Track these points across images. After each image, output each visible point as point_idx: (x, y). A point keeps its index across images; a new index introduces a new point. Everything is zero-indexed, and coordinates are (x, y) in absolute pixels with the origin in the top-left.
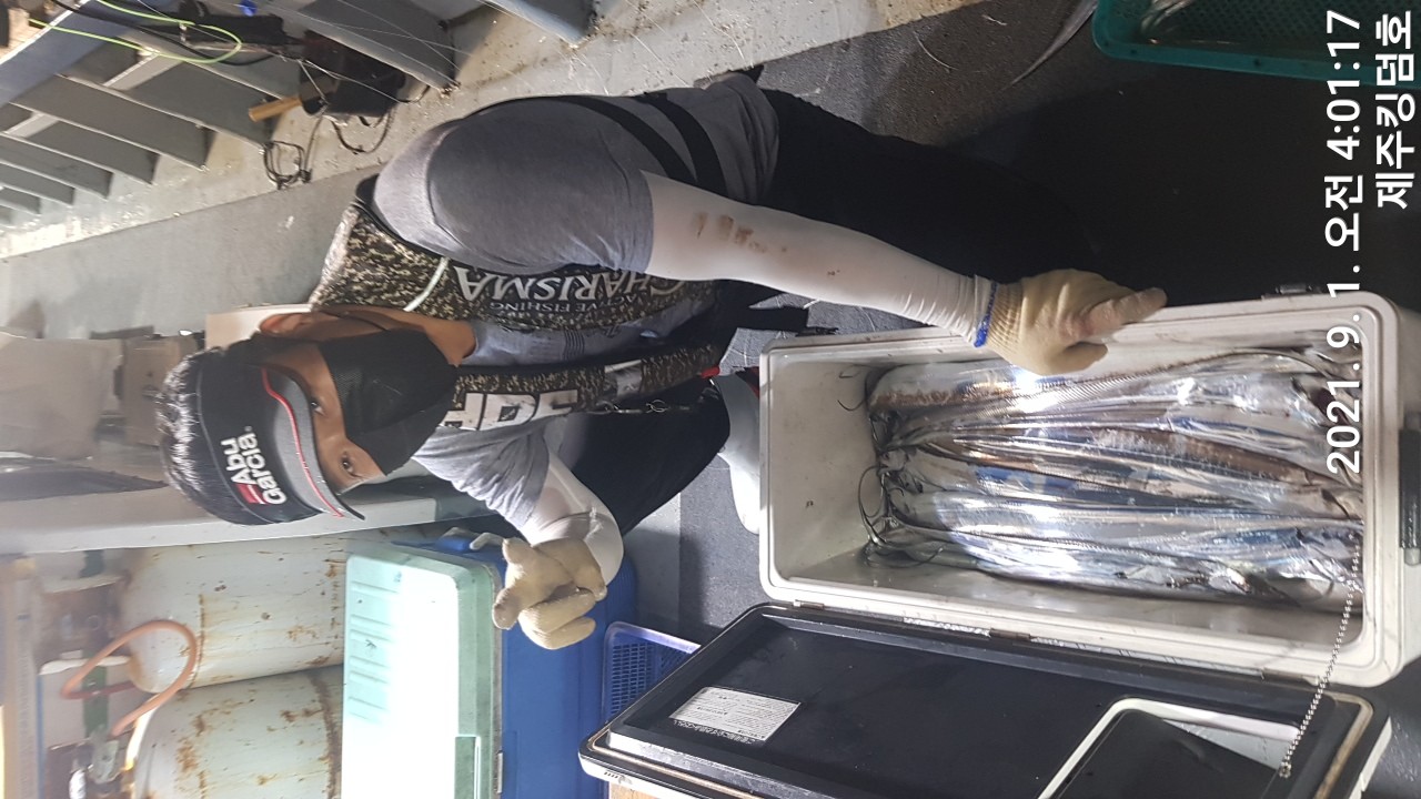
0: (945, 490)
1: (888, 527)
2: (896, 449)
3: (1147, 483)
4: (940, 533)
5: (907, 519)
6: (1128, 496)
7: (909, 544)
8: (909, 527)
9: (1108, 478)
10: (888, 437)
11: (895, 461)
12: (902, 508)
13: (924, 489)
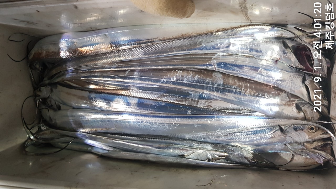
0: (74, 108)
1: (40, 130)
2: (45, 85)
3: (198, 101)
4: (70, 133)
5: (51, 125)
6: (188, 109)
7: (52, 139)
8: (51, 130)
9: (175, 98)
10: (41, 79)
11: (45, 92)
12: (48, 119)
13: (62, 108)
